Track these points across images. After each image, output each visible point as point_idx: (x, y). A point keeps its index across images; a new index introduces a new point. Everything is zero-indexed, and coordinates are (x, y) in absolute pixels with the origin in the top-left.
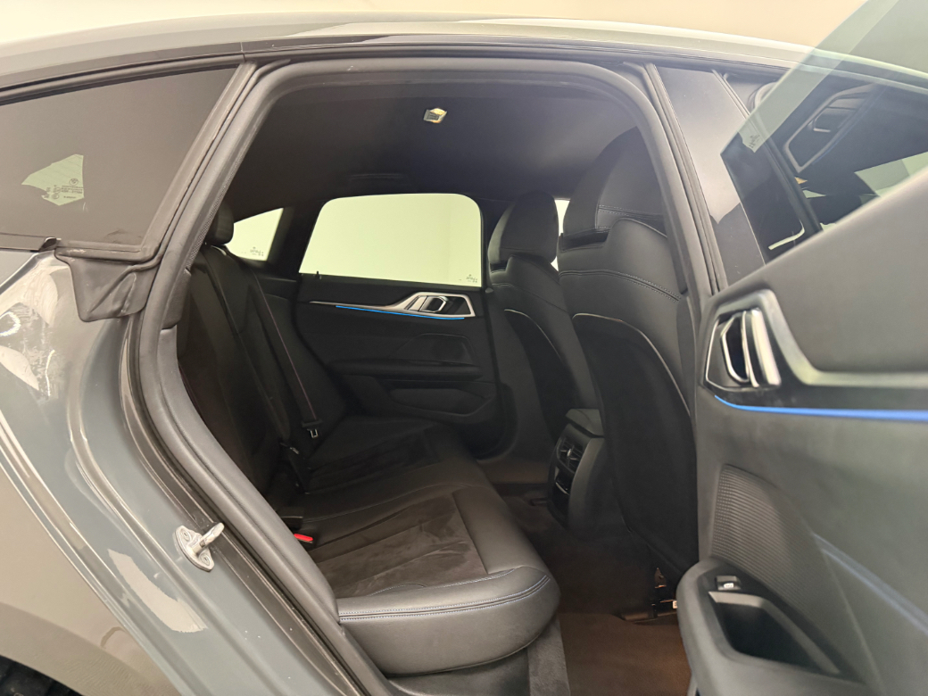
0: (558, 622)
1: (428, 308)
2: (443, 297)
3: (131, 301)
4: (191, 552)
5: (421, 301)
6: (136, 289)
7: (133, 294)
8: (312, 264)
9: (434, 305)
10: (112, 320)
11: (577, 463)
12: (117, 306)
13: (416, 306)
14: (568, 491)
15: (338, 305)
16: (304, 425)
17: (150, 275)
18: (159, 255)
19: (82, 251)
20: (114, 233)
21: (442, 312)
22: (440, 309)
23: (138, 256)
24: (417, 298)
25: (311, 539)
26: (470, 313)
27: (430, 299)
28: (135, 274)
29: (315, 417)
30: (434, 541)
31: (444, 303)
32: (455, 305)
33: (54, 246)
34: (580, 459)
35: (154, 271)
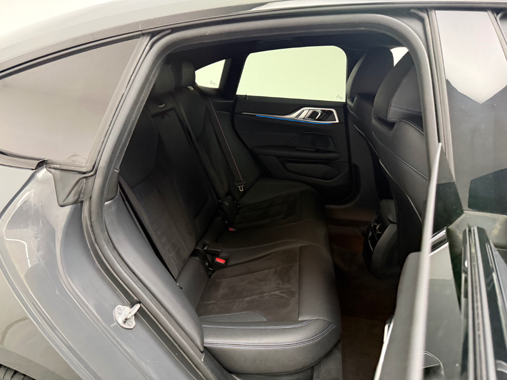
0: (340, 346)
1: (310, 117)
2: (319, 110)
3: (83, 193)
4: (120, 321)
5: (305, 112)
6: (86, 187)
7: (85, 190)
8: (243, 89)
9: (313, 115)
10: (74, 205)
11: (380, 236)
12: (76, 198)
13: (303, 116)
14: (373, 249)
15: (257, 115)
16: (236, 184)
17: (92, 178)
18: (94, 168)
19: (58, 166)
20: (73, 156)
21: (318, 120)
22: (317, 118)
23: (84, 170)
24: (303, 111)
25: (224, 261)
26: (335, 120)
27: (311, 111)
28: (84, 179)
29: (242, 179)
30: (279, 284)
31: (320, 114)
32: (327, 115)
33: (45, 163)
34: (382, 234)
35: (94, 177)
